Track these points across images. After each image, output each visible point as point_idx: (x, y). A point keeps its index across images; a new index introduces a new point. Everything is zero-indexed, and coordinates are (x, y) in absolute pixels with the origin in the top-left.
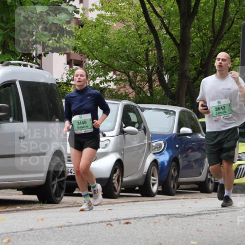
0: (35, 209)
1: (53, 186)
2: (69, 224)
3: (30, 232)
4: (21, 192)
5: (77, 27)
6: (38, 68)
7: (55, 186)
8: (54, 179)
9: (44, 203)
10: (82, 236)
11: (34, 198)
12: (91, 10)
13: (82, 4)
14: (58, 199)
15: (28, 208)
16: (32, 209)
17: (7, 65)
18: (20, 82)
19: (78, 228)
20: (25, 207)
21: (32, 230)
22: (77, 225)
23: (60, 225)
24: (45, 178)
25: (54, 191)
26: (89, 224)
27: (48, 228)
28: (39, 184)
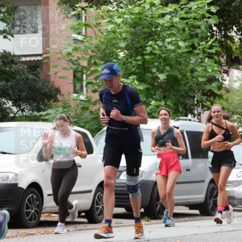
0: (197, 220)
1: (210, 204)
2: (221, 231)
3: (194, 236)
4: (188, 208)
5: (226, 92)
6: (199, 122)
7: (211, 204)
8: (210, 199)
9: (204, 215)
10: (231, 239)
11: (197, 212)
12: (235, 81)
13: (228, 77)
14: (214, 213)
15: (193, 219)
16: (195, 220)
17: (178, 120)
18: (187, 132)
19: (228, 233)
20: (191, 218)
21: (196, 234)
22: (227, 231)
23: (215, 231)
24: (204, 198)
25: (210, 207)
26: (235, 230)
27: (207, 234)
28: (200, 202)
